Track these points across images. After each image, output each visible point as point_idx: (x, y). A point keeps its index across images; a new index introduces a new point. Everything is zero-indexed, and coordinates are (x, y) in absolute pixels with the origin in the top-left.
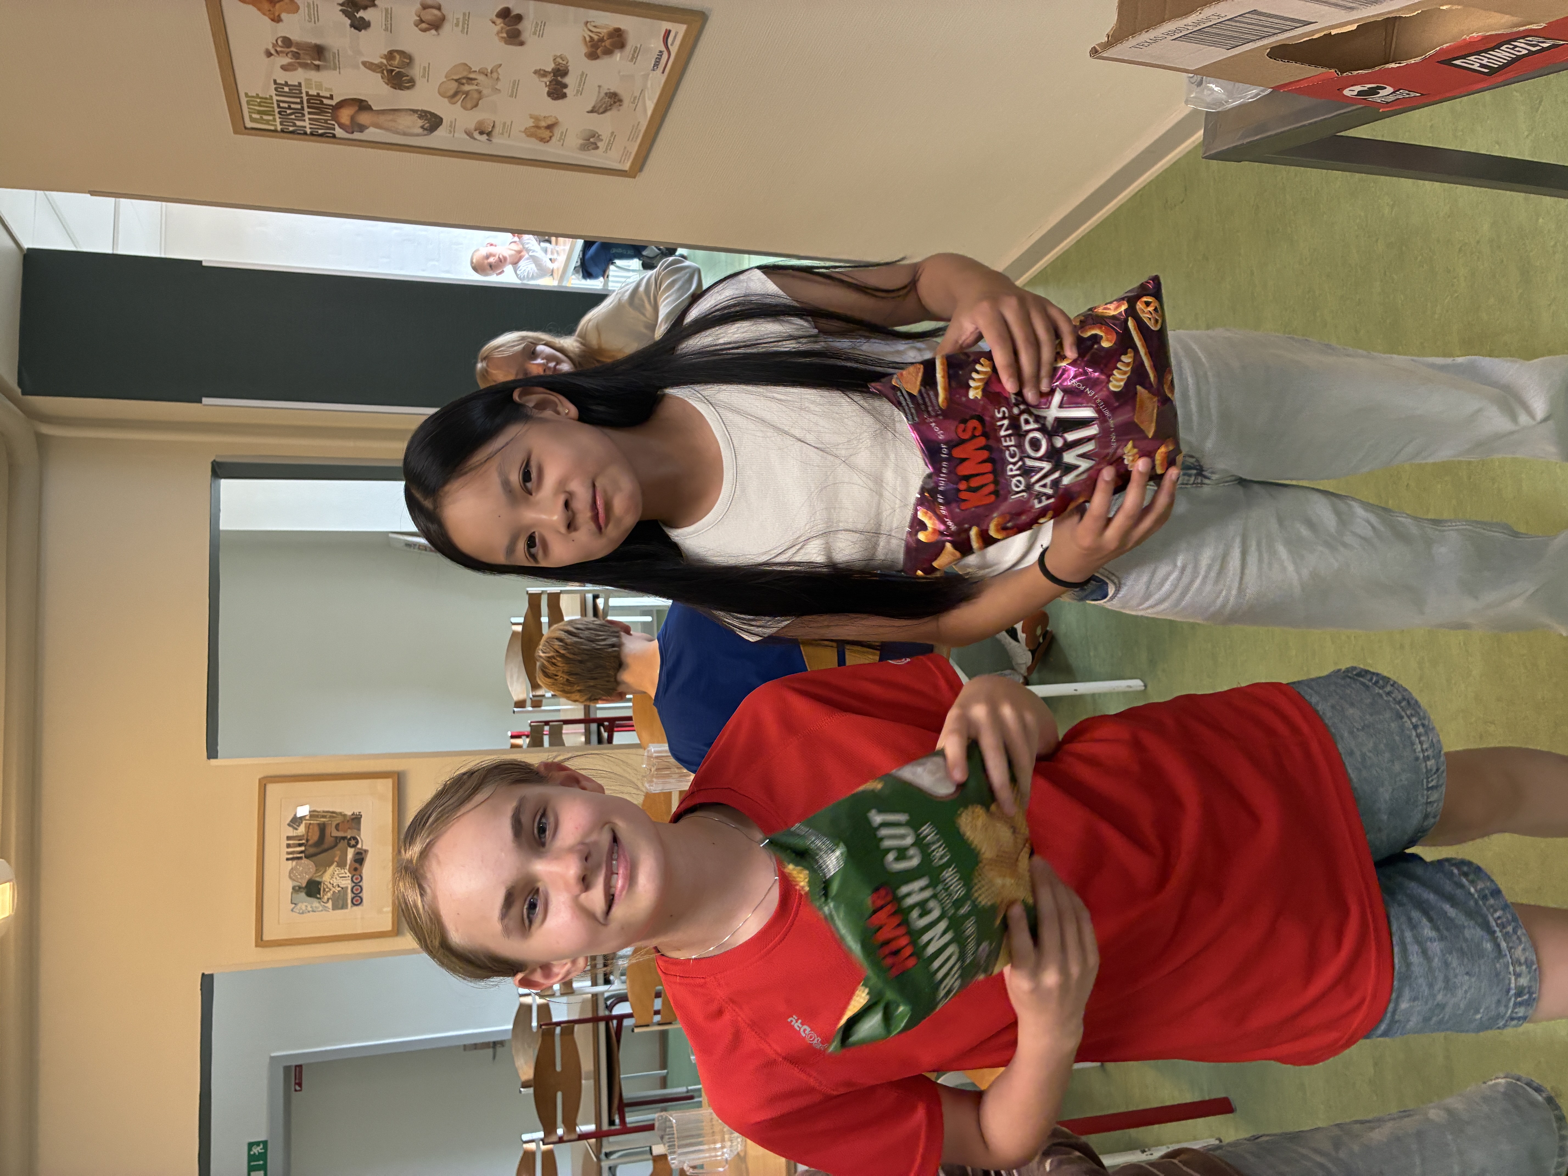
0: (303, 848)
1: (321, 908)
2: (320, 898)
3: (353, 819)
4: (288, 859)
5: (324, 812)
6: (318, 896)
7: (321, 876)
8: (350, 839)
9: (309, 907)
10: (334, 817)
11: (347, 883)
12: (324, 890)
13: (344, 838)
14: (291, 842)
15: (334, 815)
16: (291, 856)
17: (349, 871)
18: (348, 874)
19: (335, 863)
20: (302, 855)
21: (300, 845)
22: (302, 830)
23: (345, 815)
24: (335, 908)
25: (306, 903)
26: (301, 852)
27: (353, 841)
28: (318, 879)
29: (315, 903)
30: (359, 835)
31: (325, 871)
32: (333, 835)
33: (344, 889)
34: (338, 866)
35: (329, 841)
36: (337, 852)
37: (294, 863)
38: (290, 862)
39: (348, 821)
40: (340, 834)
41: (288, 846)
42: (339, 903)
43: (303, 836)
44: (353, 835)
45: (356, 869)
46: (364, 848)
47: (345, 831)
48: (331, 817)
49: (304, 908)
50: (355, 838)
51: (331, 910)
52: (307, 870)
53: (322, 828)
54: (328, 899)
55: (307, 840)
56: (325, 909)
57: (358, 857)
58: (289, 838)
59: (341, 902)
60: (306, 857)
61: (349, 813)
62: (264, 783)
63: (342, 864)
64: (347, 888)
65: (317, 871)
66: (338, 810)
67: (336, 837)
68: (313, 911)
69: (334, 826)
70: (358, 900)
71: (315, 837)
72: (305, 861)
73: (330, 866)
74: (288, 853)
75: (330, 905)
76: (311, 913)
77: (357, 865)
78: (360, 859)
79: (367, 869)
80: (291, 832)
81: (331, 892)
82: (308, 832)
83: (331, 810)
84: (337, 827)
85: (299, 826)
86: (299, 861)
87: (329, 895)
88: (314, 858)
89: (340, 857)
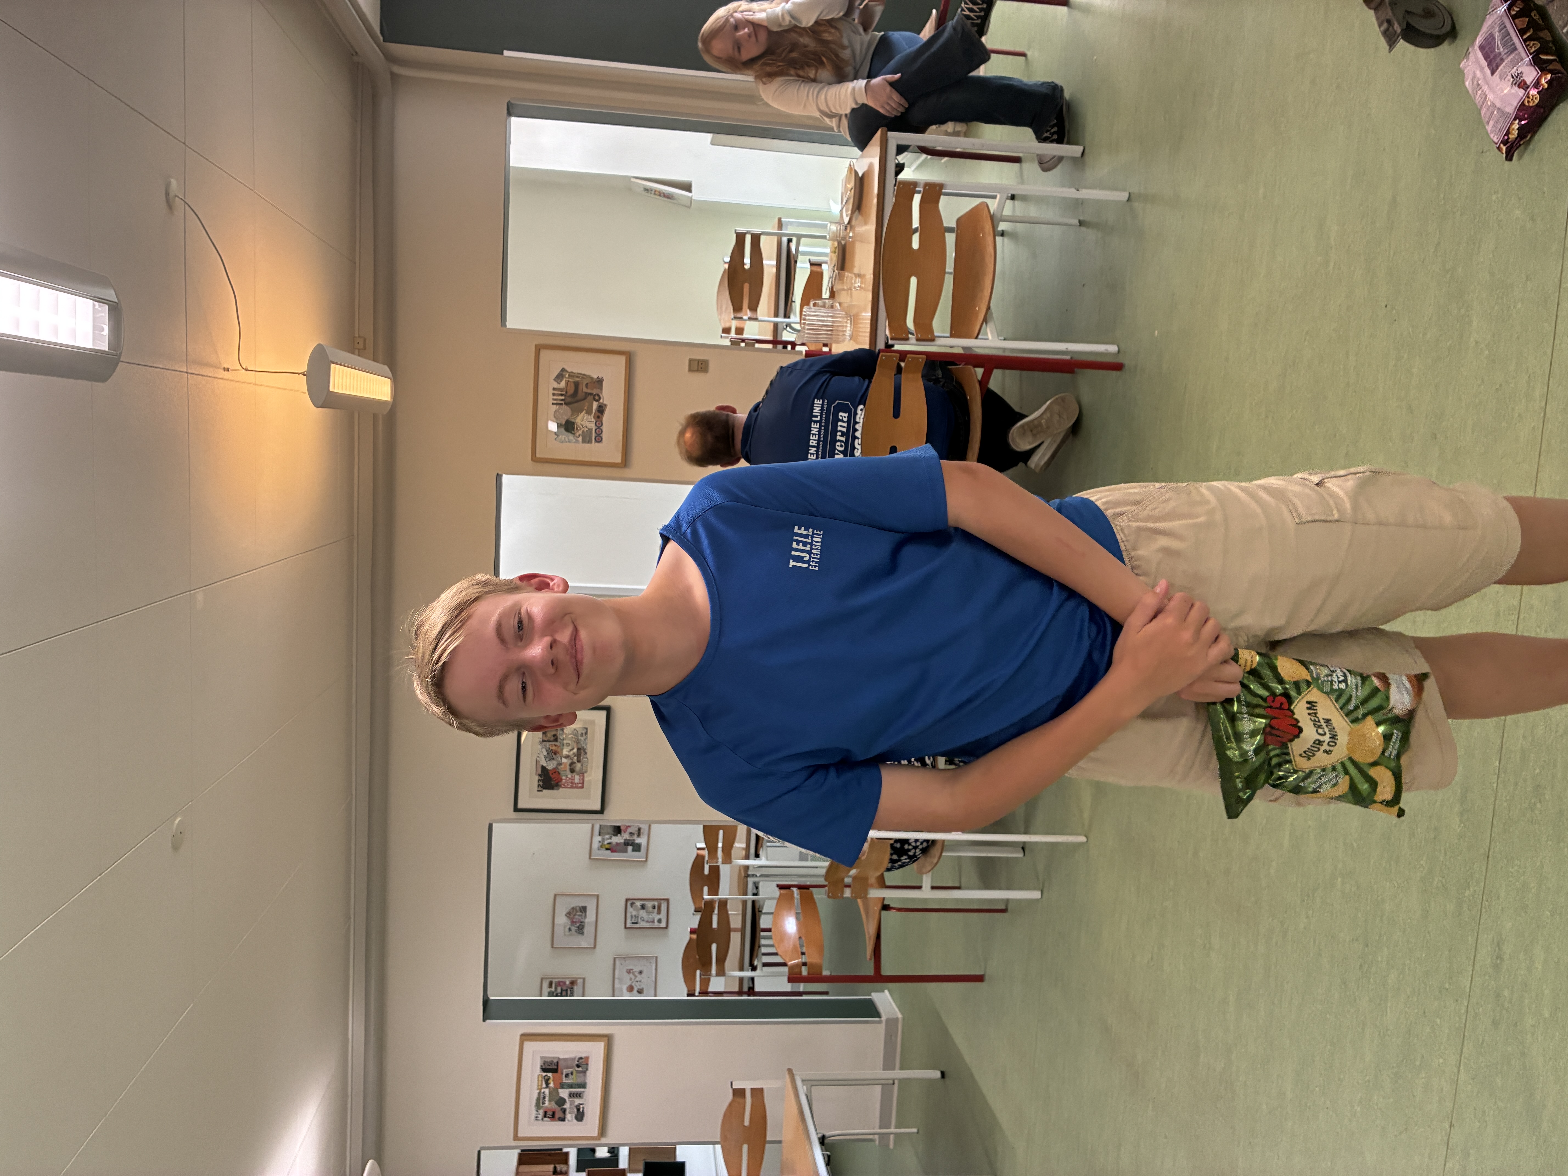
0: (563, 398)
1: (574, 441)
2: (574, 434)
3: (598, 381)
4: (553, 404)
5: (578, 374)
6: (573, 432)
7: (575, 419)
8: (595, 395)
9: (567, 438)
10: (584, 378)
11: (592, 426)
12: (577, 429)
13: (591, 394)
14: (555, 392)
15: (585, 377)
16: (555, 402)
17: (594, 417)
18: (593, 420)
19: (584, 411)
20: (562, 402)
21: (562, 395)
22: (563, 384)
23: (592, 378)
24: (584, 441)
25: (565, 436)
26: (562, 400)
27: (597, 397)
28: (573, 420)
29: (571, 437)
30: (602, 393)
31: (578, 416)
32: (584, 391)
33: (590, 430)
34: (587, 413)
35: (580, 395)
36: (586, 404)
37: (558, 407)
38: (555, 406)
39: (594, 383)
40: (589, 391)
41: (554, 394)
42: (587, 439)
43: (564, 389)
44: (598, 393)
45: (598, 417)
46: (605, 402)
47: (593, 390)
48: (582, 378)
49: (563, 439)
50: (598, 395)
51: (581, 443)
52: (566, 412)
53: (577, 385)
54: (579, 435)
55: (566, 392)
56: (577, 441)
57: (601, 409)
58: (554, 389)
59: (588, 439)
60: (566, 404)
61: (595, 377)
62: (538, 349)
63: (589, 412)
64: (592, 429)
65: (572, 415)
66: (587, 373)
67: (586, 393)
68: (569, 442)
69: (584, 385)
70: (599, 439)
71: (571, 390)
72: (564, 407)
73: (581, 412)
74: (554, 399)
75: (580, 439)
76: (568, 443)
77: (599, 414)
78: (601, 410)
79: (606, 418)
80: (556, 385)
81: (582, 430)
82: (567, 386)
83: (583, 373)
84: (587, 385)
85: (561, 381)
86: (561, 406)
87: (580, 432)
88: (571, 406)
89: (588, 407)
